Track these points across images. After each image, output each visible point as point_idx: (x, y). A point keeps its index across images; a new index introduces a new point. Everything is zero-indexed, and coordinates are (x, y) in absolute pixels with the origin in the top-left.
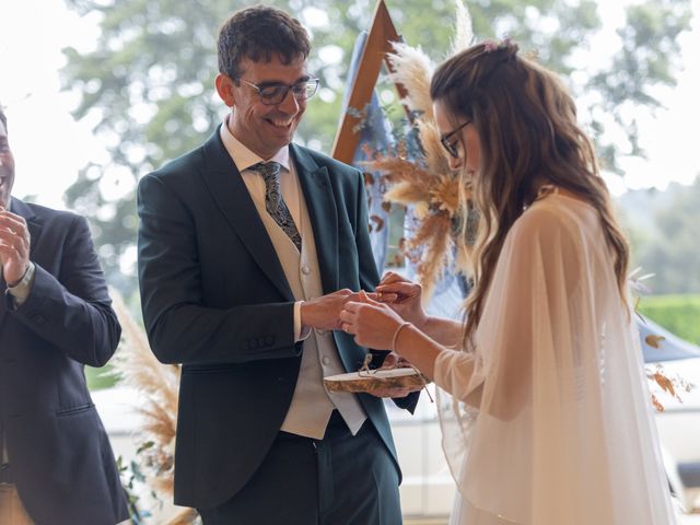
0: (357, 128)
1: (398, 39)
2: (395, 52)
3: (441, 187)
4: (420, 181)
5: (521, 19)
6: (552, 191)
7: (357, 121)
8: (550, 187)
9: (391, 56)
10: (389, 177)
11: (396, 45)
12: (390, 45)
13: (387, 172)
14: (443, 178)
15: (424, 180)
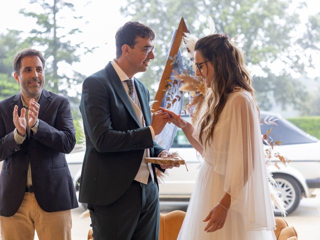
0: (172, 64)
1: (187, 31)
2: (186, 36)
3: (200, 86)
4: (193, 84)
5: (272, 20)
6: (240, 89)
7: (172, 61)
8: (239, 87)
9: (185, 38)
10: (182, 82)
11: (186, 34)
12: (184, 34)
13: (182, 80)
14: (201, 82)
15: (195, 83)
